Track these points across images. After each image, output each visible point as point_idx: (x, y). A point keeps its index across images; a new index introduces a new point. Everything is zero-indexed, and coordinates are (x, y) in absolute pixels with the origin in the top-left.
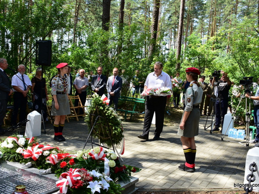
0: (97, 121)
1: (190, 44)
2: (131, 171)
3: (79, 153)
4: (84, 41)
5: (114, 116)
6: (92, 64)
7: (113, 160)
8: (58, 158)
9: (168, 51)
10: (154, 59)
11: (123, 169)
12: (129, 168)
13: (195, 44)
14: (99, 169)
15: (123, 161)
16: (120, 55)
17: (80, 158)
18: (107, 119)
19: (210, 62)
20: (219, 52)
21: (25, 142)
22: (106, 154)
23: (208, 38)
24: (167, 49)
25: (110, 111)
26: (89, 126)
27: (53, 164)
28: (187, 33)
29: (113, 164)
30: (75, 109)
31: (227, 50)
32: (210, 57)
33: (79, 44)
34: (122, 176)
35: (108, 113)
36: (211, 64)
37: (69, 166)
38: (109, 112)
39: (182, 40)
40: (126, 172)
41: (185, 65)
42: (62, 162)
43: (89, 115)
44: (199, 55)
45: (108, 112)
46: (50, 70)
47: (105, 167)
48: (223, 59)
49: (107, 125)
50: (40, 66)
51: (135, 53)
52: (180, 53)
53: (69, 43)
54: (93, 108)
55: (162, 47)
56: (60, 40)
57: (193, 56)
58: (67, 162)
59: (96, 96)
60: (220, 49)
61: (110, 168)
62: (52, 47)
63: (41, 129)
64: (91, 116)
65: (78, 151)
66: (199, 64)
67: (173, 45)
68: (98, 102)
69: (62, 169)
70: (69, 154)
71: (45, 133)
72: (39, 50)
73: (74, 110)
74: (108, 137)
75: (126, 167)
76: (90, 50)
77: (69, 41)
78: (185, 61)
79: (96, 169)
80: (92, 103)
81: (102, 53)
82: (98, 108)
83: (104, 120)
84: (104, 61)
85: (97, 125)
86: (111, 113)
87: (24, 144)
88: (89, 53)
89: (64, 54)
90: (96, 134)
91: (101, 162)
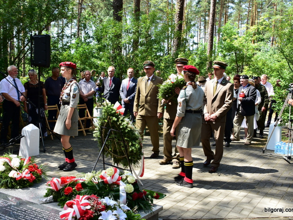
0: (109, 136)
1: (225, 36)
2: (153, 197)
3: (87, 176)
4: (91, 35)
5: (131, 129)
6: (101, 64)
7: (131, 184)
8: (62, 183)
9: (197, 45)
11: (144, 195)
12: (151, 193)
13: (231, 36)
14: (113, 196)
15: (143, 185)
16: (137, 52)
17: (88, 183)
18: (122, 132)
19: (250, 58)
20: (261, 45)
21: (20, 163)
22: (122, 177)
23: (247, 28)
24: (196, 44)
25: (125, 123)
26: (100, 142)
27: (55, 190)
28: (220, 22)
29: (131, 188)
30: (81, 121)
31: (271, 42)
32: (250, 52)
33: (84, 38)
34: (142, 203)
35: (123, 126)
36: (252, 61)
37: (75, 193)
38: (124, 124)
39: (214, 32)
40: (146, 199)
42: (67, 188)
43: (99, 128)
44: (237, 49)
45: (122, 124)
46: (49, 73)
47: (121, 193)
48: (266, 55)
49: (122, 141)
50: (36, 67)
51: (155, 49)
52: (212, 49)
53: (71, 38)
54: (104, 119)
55: (189, 41)
56: (60, 35)
57: (229, 51)
58: (73, 188)
59: (107, 104)
60: (262, 42)
61: (127, 194)
62: (51, 43)
63: (40, 147)
64: (101, 130)
65: (87, 174)
66: (236, 62)
67: (203, 38)
68: (111, 112)
69: (67, 196)
70: (75, 177)
71: (44, 151)
72: (35, 47)
74: (124, 155)
75: (147, 193)
76: (99, 46)
77: (71, 36)
78: (218, 58)
79: (110, 196)
80: (103, 113)
81: (114, 50)
82: (110, 119)
83: (118, 134)
84: (117, 60)
85: (109, 140)
86: (127, 125)
87: (19, 166)
88: (97, 51)
89: (66, 52)
90: (109, 152)
91: (116, 186)
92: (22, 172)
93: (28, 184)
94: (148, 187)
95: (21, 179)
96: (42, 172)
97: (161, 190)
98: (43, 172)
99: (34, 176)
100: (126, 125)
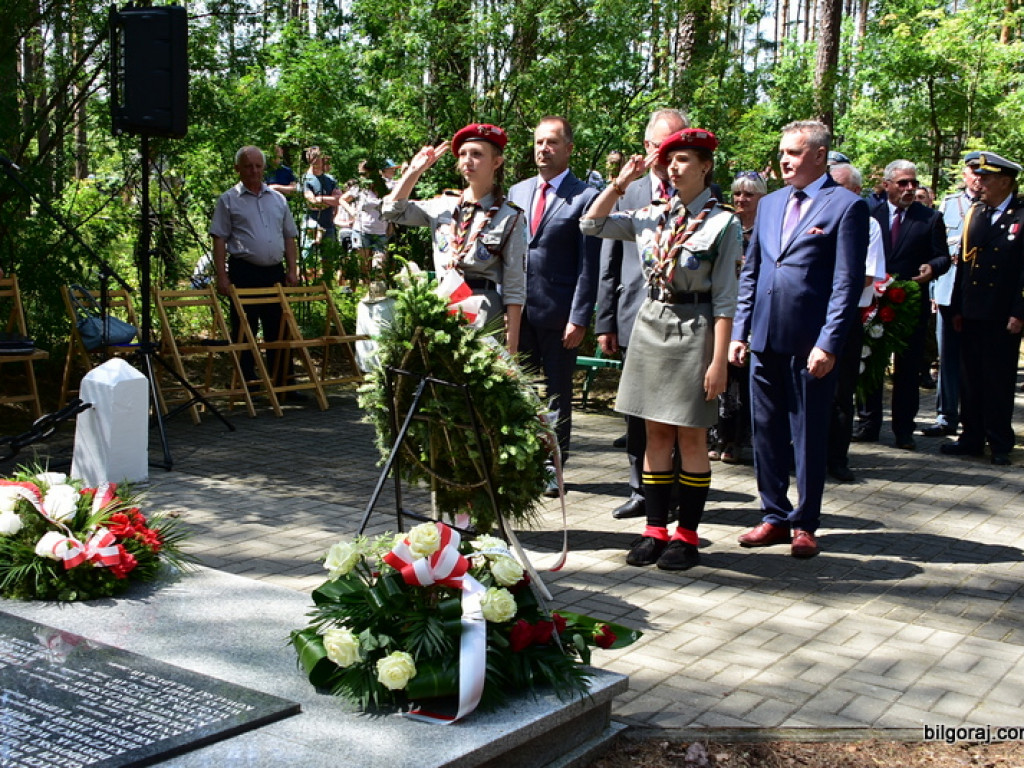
0: (421, 404)
1: (888, 13)
2: (589, 640)
5: (504, 377)
6: (386, 126)
7: (505, 590)
9: (771, 53)
10: (698, 93)
11: (555, 631)
12: (584, 627)
13: (914, 12)
15: (551, 598)
16: (527, 77)
18: (470, 390)
19: (990, 103)
21: (78, 505)
22: (470, 559)
24: (767, 45)
25: (481, 354)
26: (385, 432)
29: (504, 605)
30: (309, 348)
32: (992, 80)
33: (318, 24)
34: (550, 664)
35: (475, 364)
38: (478, 359)
40: (565, 648)
41: (862, 123)
43: (380, 374)
44: (936, 68)
45: (472, 359)
46: (182, 160)
47: (466, 619)
49: (469, 424)
50: (130, 137)
51: (603, 64)
52: (836, 65)
54: (401, 338)
55: (740, 35)
57: (903, 76)
59: (413, 281)
61: (491, 626)
63: (149, 449)
64: (390, 381)
65: (335, 546)
67: (799, 22)
68: (426, 309)
71: (168, 466)
73: (307, 352)
74: (478, 480)
75: (568, 624)
76: (375, 53)
78: (861, 106)
80: (398, 316)
81: (437, 70)
82: (426, 340)
83: (455, 398)
84: (449, 112)
85: (421, 421)
86: (488, 361)
87: (73, 515)
88: (370, 73)
89: (248, 79)
90: (418, 467)
91: (446, 596)
92: (87, 537)
93: (108, 585)
94: (572, 604)
95: (82, 564)
96: (160, 540)
97: (623, 616)
98: (164, 540)
99: (131, 556)
100: (486, 363)
